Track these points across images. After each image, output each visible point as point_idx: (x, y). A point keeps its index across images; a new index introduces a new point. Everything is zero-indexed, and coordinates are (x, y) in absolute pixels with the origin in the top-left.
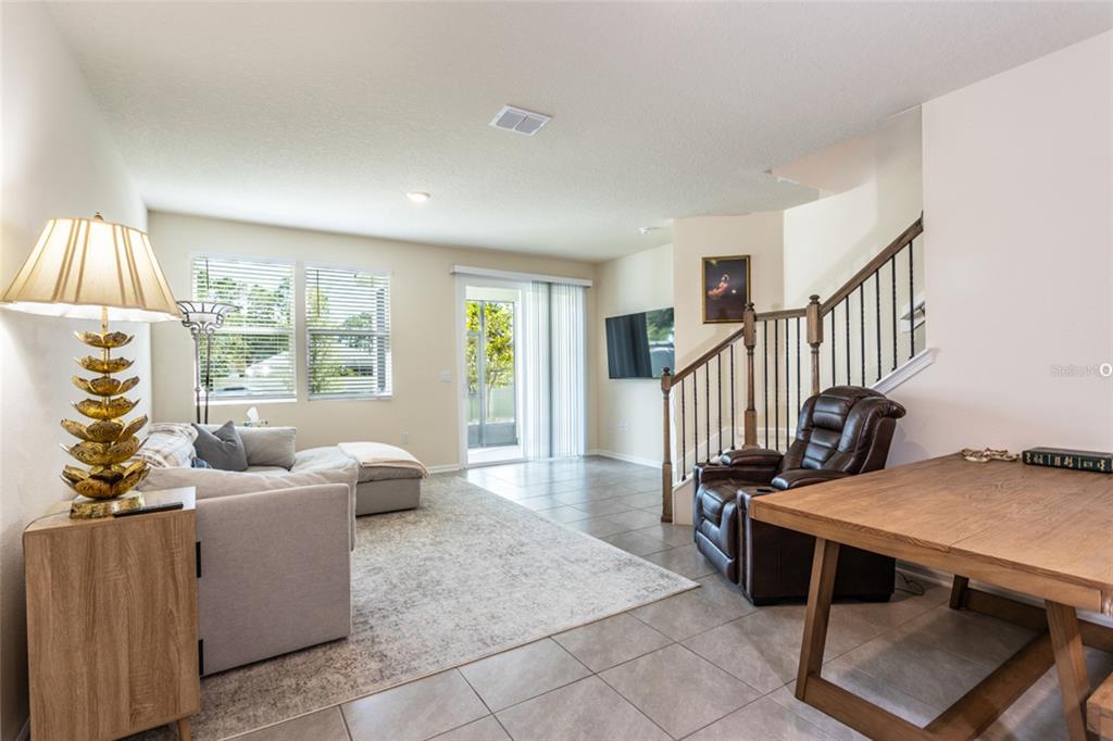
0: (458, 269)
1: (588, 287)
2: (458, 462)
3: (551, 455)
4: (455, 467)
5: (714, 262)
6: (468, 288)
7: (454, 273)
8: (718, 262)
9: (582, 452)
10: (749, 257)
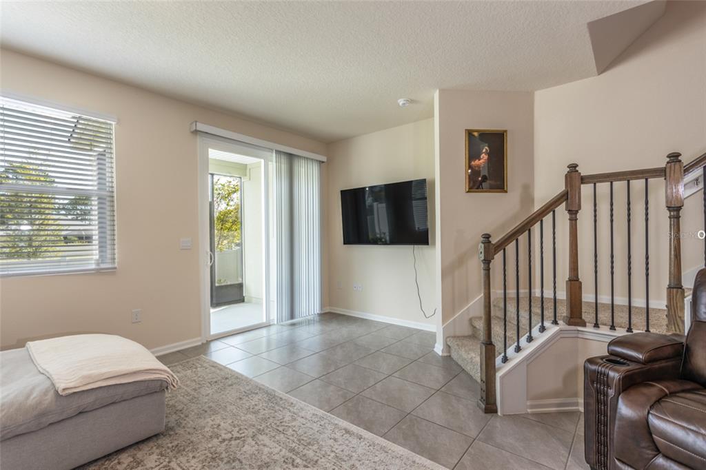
0: (201, 127)
1: (323, 162)
2: (200, 335)
3: (292, 316)
4: (196, 342)
5: (476, 134)
6: (210, 150)
7: (196, 132)
8: (480, 135)
9: (317, 311)
10: (506, 131)
